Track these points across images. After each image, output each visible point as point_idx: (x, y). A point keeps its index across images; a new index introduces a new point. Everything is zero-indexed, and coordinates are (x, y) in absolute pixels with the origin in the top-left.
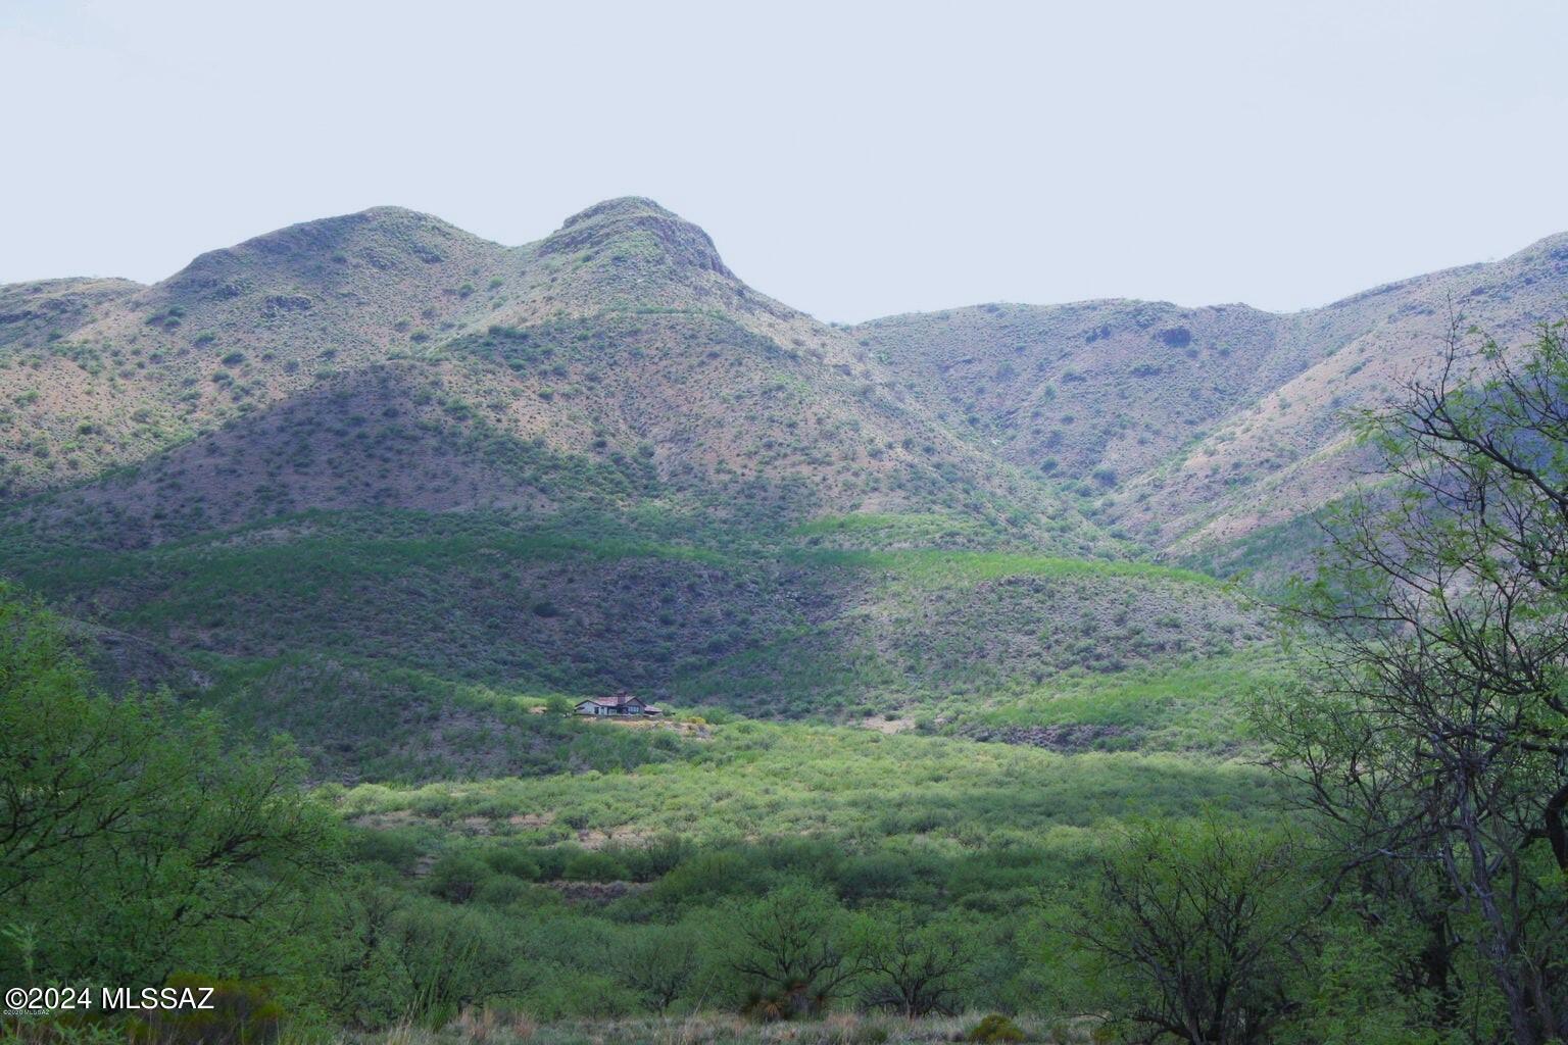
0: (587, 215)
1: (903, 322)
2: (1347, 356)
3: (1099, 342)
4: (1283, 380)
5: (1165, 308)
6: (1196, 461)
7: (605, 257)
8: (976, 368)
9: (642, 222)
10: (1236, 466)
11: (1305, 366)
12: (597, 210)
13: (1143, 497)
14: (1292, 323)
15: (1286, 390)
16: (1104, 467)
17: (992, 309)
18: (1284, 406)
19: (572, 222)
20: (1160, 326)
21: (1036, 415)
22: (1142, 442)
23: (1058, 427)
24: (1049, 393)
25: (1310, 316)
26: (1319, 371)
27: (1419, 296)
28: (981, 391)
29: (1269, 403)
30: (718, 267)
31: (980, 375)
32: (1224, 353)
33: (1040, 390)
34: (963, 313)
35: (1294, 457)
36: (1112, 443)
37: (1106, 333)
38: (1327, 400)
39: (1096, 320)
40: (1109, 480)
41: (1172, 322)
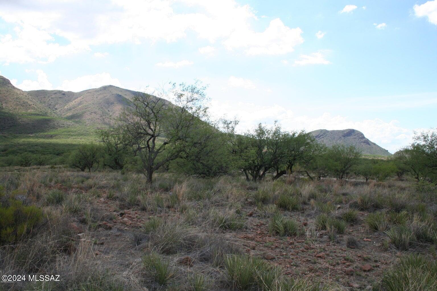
1: (33, 91)
2: (82, 97)
3: (55, 94)
4: (75, 99)
5: (62, 91)
6: (66, 107)
8: (41, 97)
10: (70, 108)
11: (77, 98)
13: (60, 111)
14: (76, 93)
16: (56, 108)
17: (43, 90)
18: (75, 102)
21: (48, 102)
22: (60, 105)
23: (50, 103)
24: (49, 99)
25: (78, 93)
26: (79, 98)
27: (90, 91)
28: (42, 99)
29: (74, 101)
31: (42, 97)
32: (69, 96)
34: (40, 90)
35: (76, 107)
36: (57, 105)
37: (56, 93)
38: (80, 101)
40: (56, 109)
41: (63, 93)
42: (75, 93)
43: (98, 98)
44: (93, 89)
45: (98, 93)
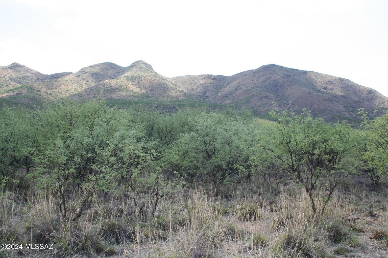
0: (135, 63)
1: (177, 77)
2: (237, 81)
3: (204, 80)
4: (229, 84)
5: (212, 75)
6: (220, 94)
7: (138, 67)
8: (187, 83)
9: (143, 63)
10: (226, 95)
11: (231, 82)
12: (136, 62)
13: (213, 99)
14: (229, 77)
15: (230, 85)
16: (206, 95)
17: (189, 76)
18: (230, 87)
19: (133, 63)
20: (211, 78)
21: (196, 89)
22: (211, 92)
23: (200, 90)
24: (198, 86)
25: (231, 76)
26: (234, 83)
27: (245, 73)
28: (188, 86)
29: (228, 87)
30: (152, 70)
31: (188, 84)
32: (220, 81)
33: (196, 86)
34: (185, 76)
35: (233, 93)
36: (207, 92)
37: (204, 78)
38: (236, 86)
39: (203, 77)
40: (207, 97)
41: (213, 77)
42: (227, 77)
43: (260, 81)
44: (250, 70)
45: (258, 75)
